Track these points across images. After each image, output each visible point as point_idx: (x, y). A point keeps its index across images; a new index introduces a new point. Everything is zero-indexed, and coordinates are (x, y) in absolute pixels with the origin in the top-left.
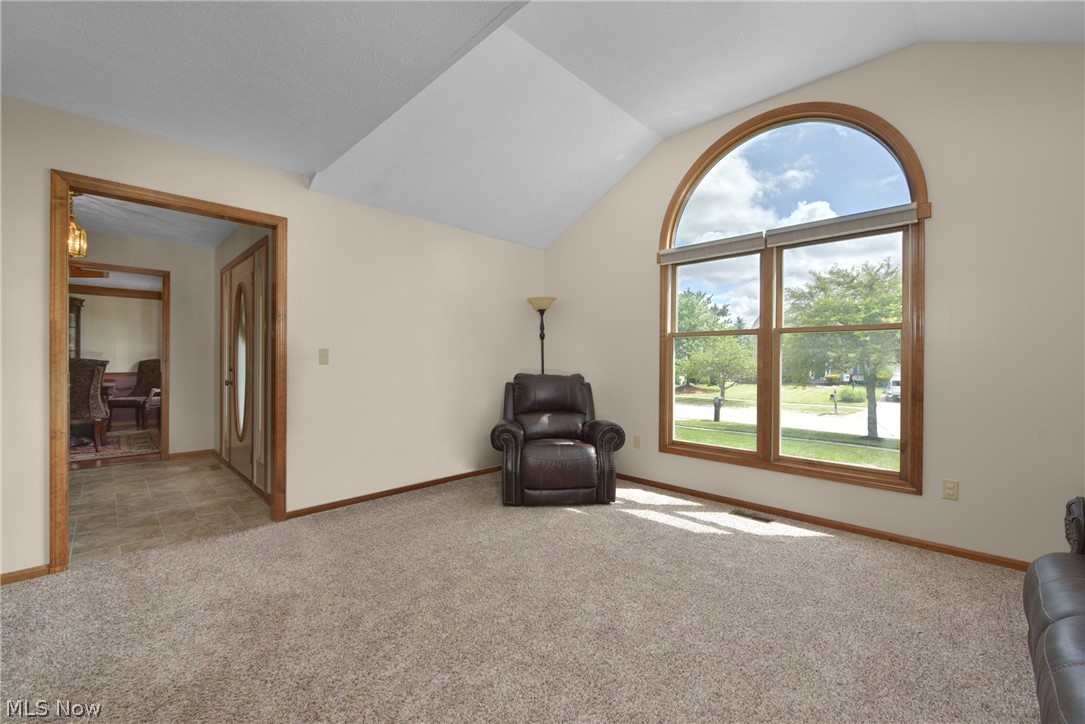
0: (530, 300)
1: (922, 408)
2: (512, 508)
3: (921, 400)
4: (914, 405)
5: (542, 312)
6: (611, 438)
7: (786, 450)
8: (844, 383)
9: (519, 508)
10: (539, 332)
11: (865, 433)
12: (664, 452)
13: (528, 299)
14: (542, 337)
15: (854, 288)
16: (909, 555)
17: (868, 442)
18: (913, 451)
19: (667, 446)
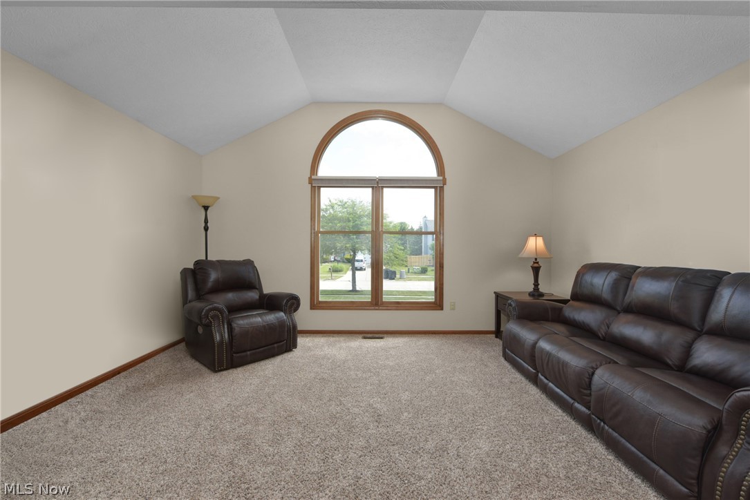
0: (194, 197)
1: (443, 271)
2: (225, 373)
3: (443, 267)
4: (440, 269)
5: (206, 208)
6: (292, 302)
7: (386, 298)
8: (331, 262)
9: (230, 371)
10: (203, 225)
11: (351, 289)
12: (314, 309)
13: (193, 196)
14: (206, 229)
15: (346, 208)
16: (432, 342)
17: (353, 293)
18: (440, 290)
19: (315, 305)
